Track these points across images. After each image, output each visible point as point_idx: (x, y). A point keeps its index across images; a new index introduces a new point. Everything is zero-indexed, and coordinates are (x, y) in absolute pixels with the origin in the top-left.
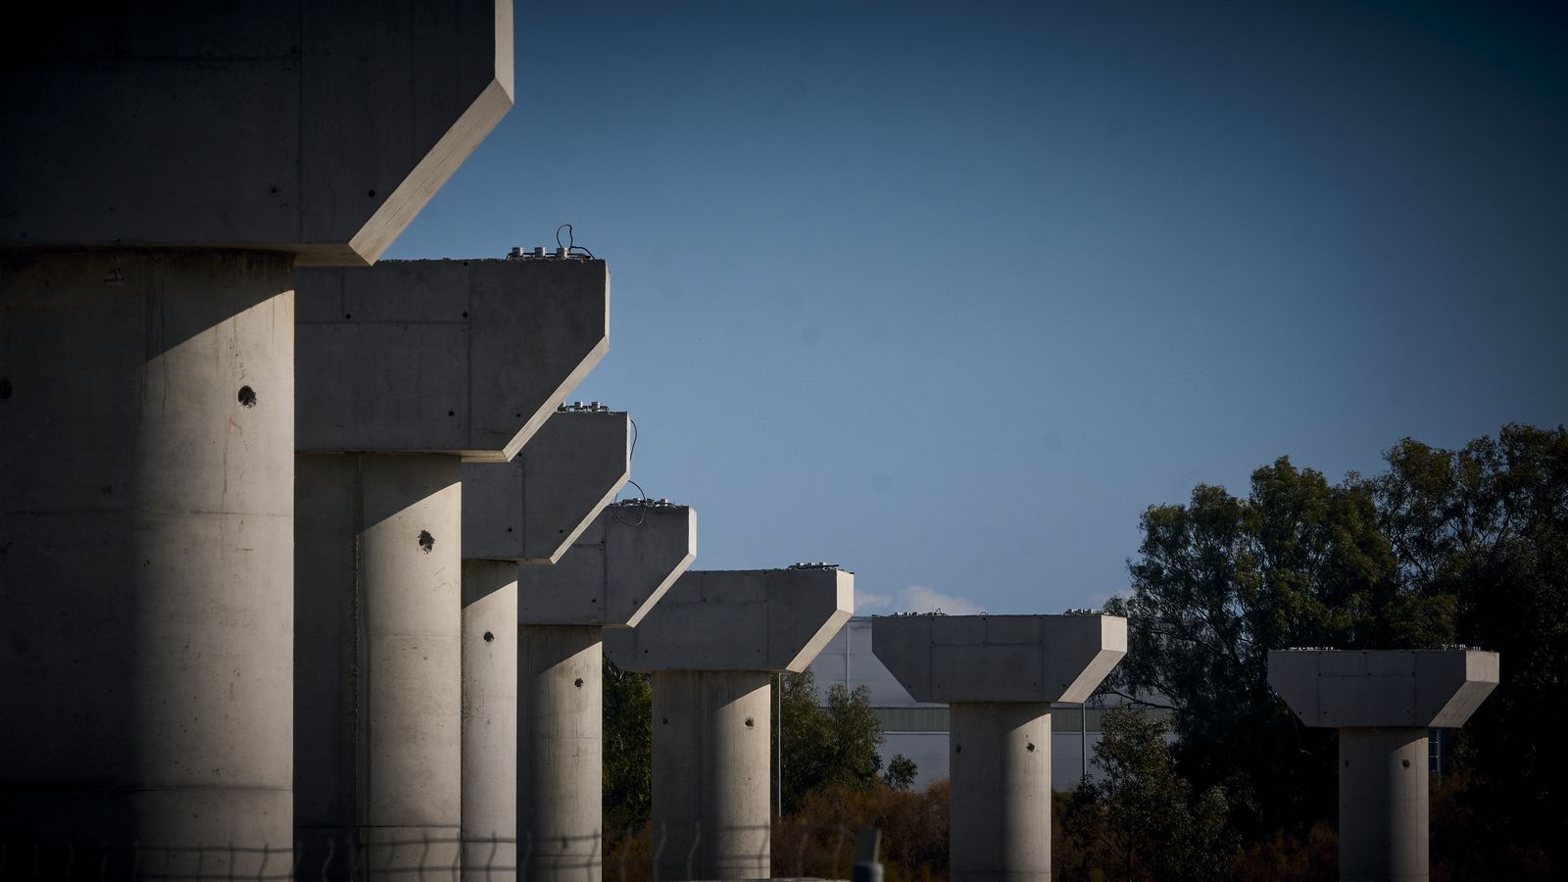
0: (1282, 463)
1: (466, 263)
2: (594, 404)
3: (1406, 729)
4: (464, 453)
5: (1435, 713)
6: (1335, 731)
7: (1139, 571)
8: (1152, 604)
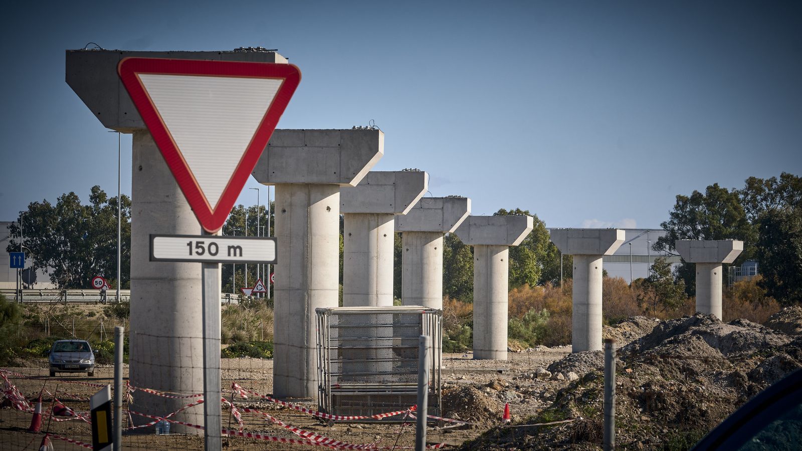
0: (716, 185)
1: (339, 130)
2: (416, 169)
3: (715, 263)
4: (341, 184)
5: (724, 259)
6: (695, 264)
7: (672, 214)
8: (674, 224)
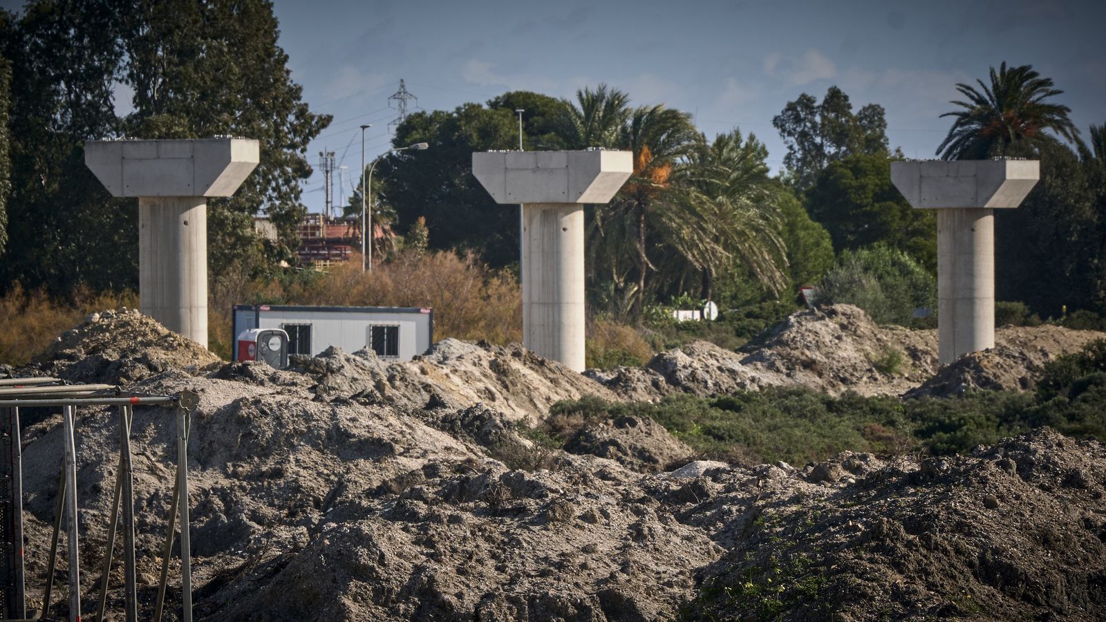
3: (184, 198)
5: (208, 186)
